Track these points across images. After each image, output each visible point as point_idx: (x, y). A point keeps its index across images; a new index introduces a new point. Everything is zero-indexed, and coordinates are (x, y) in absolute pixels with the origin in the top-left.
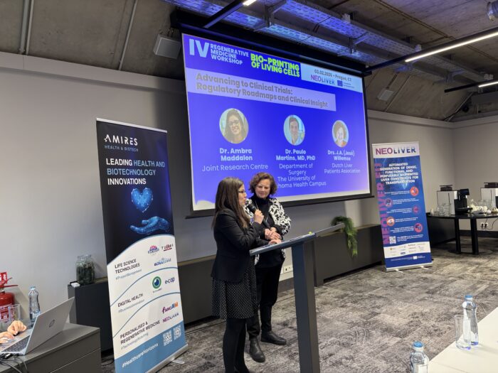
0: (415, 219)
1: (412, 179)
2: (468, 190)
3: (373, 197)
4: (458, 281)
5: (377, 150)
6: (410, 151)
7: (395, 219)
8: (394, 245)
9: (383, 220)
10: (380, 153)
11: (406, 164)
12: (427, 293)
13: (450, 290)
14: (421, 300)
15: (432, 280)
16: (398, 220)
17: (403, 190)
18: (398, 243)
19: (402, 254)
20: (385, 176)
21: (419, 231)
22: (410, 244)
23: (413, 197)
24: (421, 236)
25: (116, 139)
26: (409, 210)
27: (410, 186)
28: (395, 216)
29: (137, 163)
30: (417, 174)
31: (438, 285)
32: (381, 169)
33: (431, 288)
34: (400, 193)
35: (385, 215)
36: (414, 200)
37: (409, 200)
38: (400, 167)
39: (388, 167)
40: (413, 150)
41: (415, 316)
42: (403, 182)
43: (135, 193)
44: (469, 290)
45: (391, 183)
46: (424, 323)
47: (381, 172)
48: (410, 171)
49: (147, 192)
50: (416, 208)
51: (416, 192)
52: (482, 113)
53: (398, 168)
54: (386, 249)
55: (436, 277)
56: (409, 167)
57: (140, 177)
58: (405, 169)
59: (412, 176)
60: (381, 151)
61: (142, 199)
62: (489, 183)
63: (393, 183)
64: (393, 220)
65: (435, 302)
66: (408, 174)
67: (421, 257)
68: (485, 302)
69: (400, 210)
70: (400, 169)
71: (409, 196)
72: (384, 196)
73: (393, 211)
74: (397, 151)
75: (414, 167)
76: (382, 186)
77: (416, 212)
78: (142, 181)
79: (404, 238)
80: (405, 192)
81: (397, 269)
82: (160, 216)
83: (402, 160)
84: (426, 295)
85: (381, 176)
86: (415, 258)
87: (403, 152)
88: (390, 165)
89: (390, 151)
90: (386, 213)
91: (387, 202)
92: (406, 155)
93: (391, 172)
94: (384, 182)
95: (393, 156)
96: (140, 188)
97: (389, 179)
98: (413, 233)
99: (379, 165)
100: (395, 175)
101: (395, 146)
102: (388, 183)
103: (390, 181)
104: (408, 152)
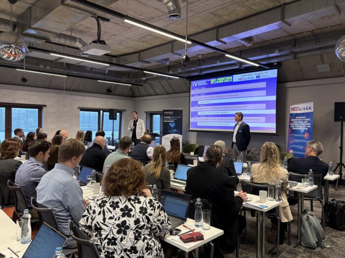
11: (304, 117)
16: (295, 152)
17: (300, 134)
20: (293, 124)
23: (305, 139)
25: (167, 113)
27: (305, 131)
28: (294, 149)
29: (172, 117)
30: (310, 124)
39: (295, 118)
42: (301, 129)
43: (170, 124)
45: (295, 129)
48: (307, 122)
49: (174, 124)
51: (307, 136)
56: (305, 120)
61: (172, 125)
64: (292, 151)
66: (305, 124)
69: (297, 146)
70: (301, 121)
72: (290, 136)
73: (293, 146)
75: (309, 119)
78: (173, 121)
80: (302, 136)
82: (177, 129)
83: (302, 115)
90: (289, 146)
91: (291, 140)
93: (296, 122)
95: (299, 112)
96: (172, 123)
99: (291, 117)
100: (298, 124)
102: (293, 129)
103: (295, 127)
104: (307, 109)
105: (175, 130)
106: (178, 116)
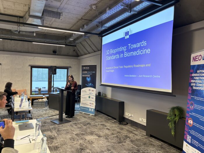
7: (193, 121)
8: (189, 143)
9: (187, 119)
16: (195, 124)
18: (192, 145)
25: (85, 68)
29: (89, 72)
34: (201, 99)
43: (87, 78)
49: (90, 78)
57: (89, 75)
61: (88, 79)
63: (197, 88)
69: (198, 116)
72: (190, 99)
78: (89, 76)
82: (92, 83)
85: (192, 81)
90: (189, 114)
91: (191, 105)
96: (89, 77)
97: (195, 84)
99: (192, 71)
102: (194, 88)
105: (91, 84)
106: (92, 71)
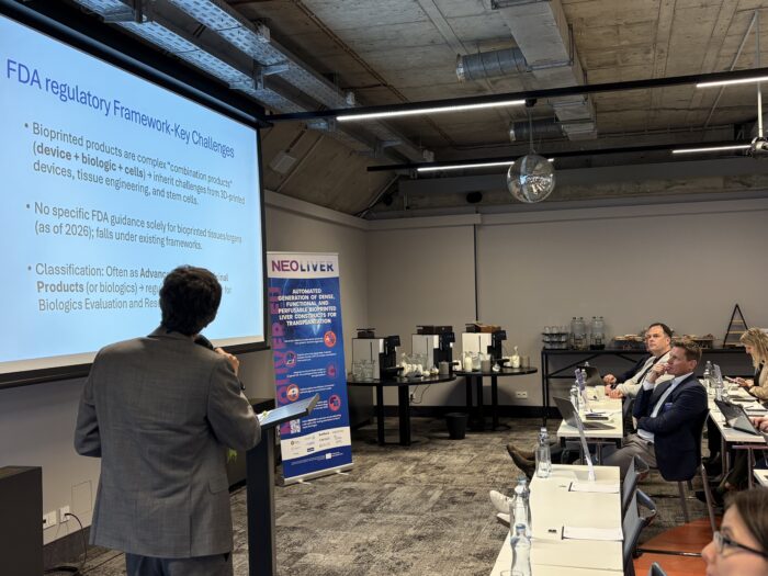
0: (329, 387)
1: (327, 318)
2: (398, 337)
3: (269, 348)
4: (398, 489)
5: (273, 263)
6: (325, 268)
7: (299, 387)
8: (296, 435)
9: (281, 390)
10: (279, 269)
11: (319, 291)
12: (363, 511)
13: (393, 502)
14: (358, 524)
15: (362, 492)
16: (304, 391)
17: (314, 337)
18: (304, 432)
19: (309, 450)
20: (287, 311)
21: (335, 409)
22: (321, 432)
23: (328, 349)
24: (337, 417)
26: (321, 372)
27: (325, 328)
28: (301, 383)
30: (334, 308)
31: (374, 497)
32: (281, 298)
33: (366, 503)
34: (309, 341)
35: (284, 382)
36: (329, 354)
37: (321, 354)
38: (310, 295)
39: (291, 294)
40: (330, 267)
41: (361, 548)
42: (313, 321)
44: (420, 501)
45: (294, 323)
46: (378, 556)
47: (279, 302)
48: (324, 303)
50: (331, 367)
51: (332, 340)
52: (410, 211)
53: (307, 297)
54: (285, 444)
55: (365, 486)
56: (323, 297)
58: (317, 300)
59: (327, 312)
60: (280, 266)
62: (425, 327)
63: (297, 323)
64: (296, 390)
65: (381, 524)
66: (321, 309)
67: (338, 454)
68: (447, 515)
69: (307, 373)
70: (310, 300)
71: (322, 347)
72: (283, 347)
73: (297, 374)
74: (305, 267)
75: (331, 297)
76: (280, 328)
77: (333, 374)
79: (312, 422)
80: (317, 341)
81: (299, 478)
83: (312, 283)
84: (362, 515)
85: (279, 310)
86: (328, 456)
87: (315, 270)
88: (294, 292)
89: (294, 266)
90: (285, 378)
91: (288, 358)
92: (319, 275)
93: (295, 304)
94: (284, 322)
95: (299, 275)
97: (291, 316)
98: (327, 412)
99: (277, 290)
100: (301, 310)
101: (304, 259)
102: (290, 323)
103: (294, 320)
104: (322, 270)
